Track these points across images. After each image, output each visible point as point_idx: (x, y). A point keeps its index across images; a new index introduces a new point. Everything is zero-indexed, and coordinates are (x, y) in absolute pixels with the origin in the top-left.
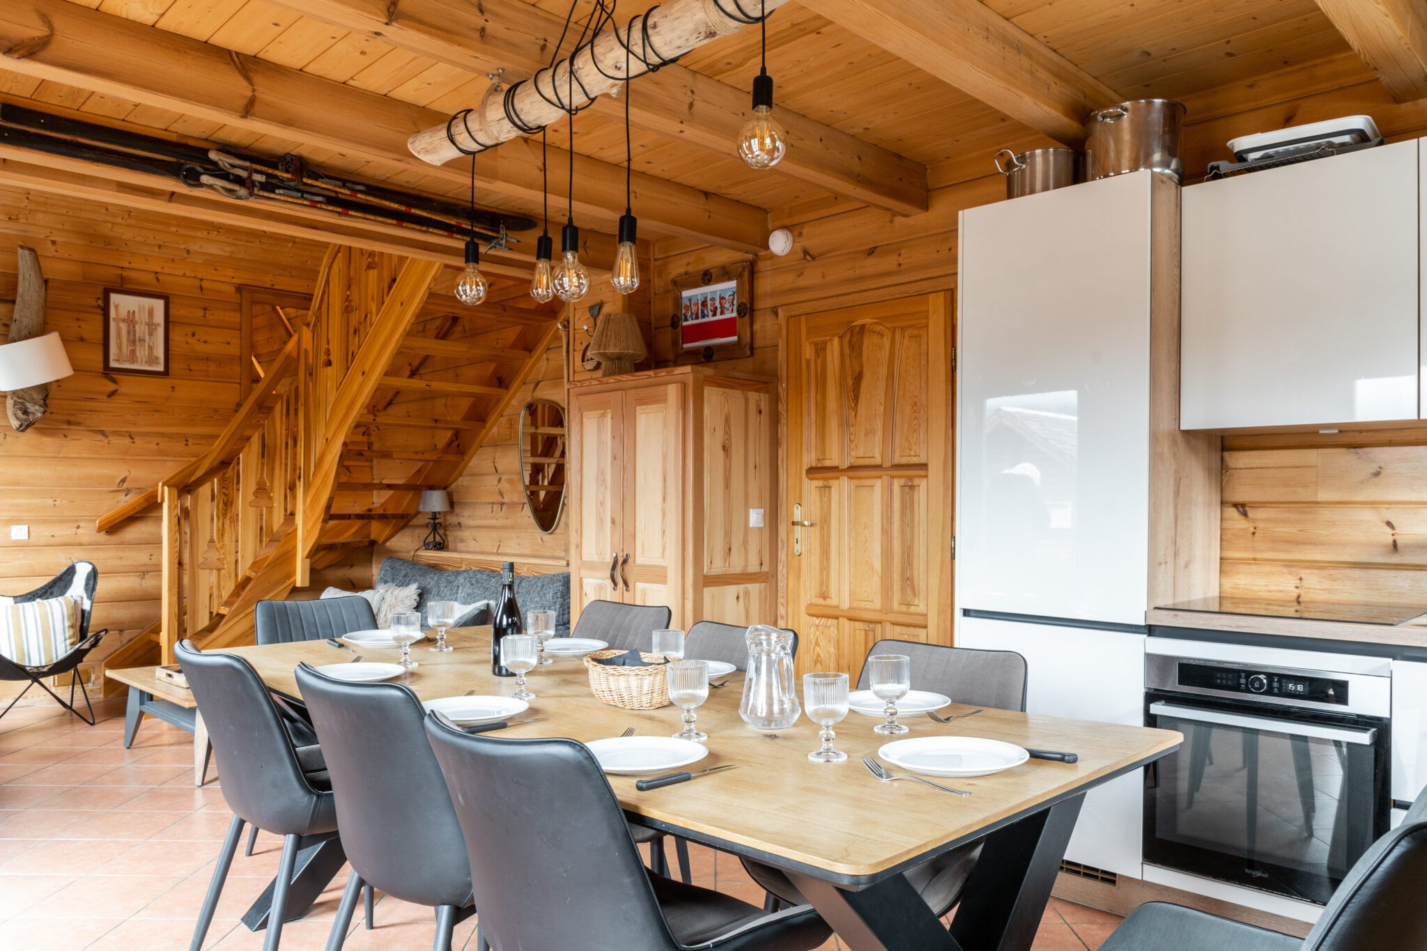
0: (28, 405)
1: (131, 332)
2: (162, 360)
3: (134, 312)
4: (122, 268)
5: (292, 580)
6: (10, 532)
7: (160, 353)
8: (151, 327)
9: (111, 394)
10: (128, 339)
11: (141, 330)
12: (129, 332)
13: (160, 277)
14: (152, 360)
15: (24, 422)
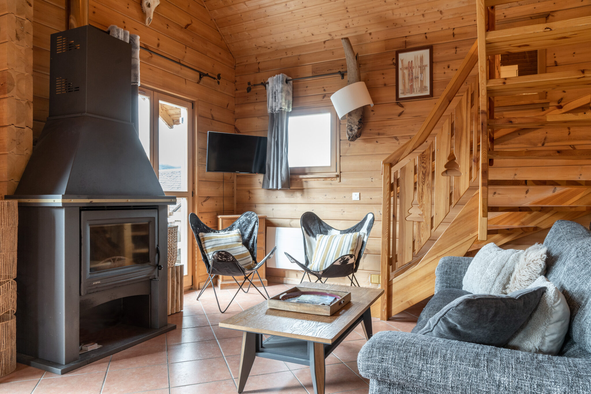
0: (353, 126)
1: (411, 74)
2: (429, 88)
3: (412, 61)
4: (406, 37)
5: (475, 234)
6: (352, 196)
7: (427, 84)
8: (422, 68)
9: (400, 114)
10: (409, 79)
11: (416, 71)
12: (409, 75)
13: (427, 35)
14: (423, 89)
15: (350, 136)
